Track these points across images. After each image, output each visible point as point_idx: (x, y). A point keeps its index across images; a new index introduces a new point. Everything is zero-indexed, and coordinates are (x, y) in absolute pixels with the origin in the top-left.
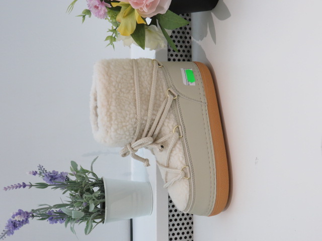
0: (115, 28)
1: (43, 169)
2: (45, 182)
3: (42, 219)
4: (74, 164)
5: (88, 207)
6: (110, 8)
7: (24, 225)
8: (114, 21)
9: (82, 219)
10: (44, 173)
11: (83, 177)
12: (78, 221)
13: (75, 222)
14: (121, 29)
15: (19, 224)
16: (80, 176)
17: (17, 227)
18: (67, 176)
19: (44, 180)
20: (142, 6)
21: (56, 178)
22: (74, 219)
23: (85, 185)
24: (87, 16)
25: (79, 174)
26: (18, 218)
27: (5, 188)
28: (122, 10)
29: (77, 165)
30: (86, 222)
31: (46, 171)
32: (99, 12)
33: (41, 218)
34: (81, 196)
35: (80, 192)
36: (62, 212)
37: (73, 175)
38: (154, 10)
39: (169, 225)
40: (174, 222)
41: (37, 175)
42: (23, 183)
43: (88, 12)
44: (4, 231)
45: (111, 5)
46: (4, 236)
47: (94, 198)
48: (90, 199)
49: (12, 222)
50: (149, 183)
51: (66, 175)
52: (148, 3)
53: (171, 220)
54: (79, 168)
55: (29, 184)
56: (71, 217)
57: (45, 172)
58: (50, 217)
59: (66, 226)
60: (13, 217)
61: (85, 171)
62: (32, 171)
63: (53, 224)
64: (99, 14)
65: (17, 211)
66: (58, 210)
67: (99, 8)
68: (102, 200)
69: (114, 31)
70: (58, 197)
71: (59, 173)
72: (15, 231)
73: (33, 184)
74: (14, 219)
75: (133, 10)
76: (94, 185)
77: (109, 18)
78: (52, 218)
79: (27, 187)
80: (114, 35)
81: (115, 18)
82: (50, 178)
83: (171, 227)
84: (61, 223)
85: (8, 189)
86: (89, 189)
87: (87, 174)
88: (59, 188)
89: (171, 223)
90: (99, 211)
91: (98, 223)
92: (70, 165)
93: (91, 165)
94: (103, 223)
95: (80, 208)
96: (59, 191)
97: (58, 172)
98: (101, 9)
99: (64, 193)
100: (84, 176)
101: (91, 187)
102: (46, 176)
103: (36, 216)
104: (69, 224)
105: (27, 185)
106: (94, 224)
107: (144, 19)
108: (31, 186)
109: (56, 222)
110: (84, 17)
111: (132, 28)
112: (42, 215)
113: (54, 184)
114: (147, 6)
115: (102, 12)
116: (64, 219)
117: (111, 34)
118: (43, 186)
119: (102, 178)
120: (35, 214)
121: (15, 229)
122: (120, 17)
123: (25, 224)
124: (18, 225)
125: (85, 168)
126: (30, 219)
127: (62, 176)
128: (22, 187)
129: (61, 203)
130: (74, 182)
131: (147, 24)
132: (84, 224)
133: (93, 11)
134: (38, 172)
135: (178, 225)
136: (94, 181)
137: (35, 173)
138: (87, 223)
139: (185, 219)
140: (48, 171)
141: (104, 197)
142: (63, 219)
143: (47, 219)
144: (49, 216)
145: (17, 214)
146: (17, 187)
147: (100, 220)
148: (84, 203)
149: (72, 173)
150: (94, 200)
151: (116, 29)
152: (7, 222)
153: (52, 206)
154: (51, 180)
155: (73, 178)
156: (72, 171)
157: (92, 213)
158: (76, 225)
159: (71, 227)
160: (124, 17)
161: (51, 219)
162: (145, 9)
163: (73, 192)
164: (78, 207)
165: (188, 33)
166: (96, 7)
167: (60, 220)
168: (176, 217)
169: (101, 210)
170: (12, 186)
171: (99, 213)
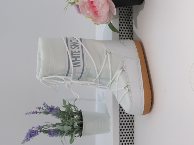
4: (64, 102)
5: (72, 126)
7: (36, 136)
9: (69, 133)
13: (65, 134)
15: (33, 135)
21: (53, 110)
23: (71, 113)
26: (34, 129)
27: (26, 113)
29: (66, 102)
30: (71, 136)
31: (47, 106)
37: (64, 107)
39: (120, 138)
42: (36, 111)
44: (24, 139)
46: (24, 142)
49: (29, 134)
50: (108, 114)
51: (59, 108)
54: (67, 104)
55: (39, 112)
61: (70, 105)
62: (37, 107)
63: (51, 137)
68: (81, 121)
72: (31, 139)
74: (33, 130)
76: (77, 114)
79: (38, 114)
82: (50, 110)
83: (121, 139)
85: (28, 114)
87: (72, 107)
89: (121, 137)
93: (73, 103)
94: (81, 136)
97: (54, 106)
100: (70, 108)
102: (48, 108)
104: (61, 137)
105: (38, 112)
108: (40, 113)
109: (53, 136)
112: (45, 131)
116: (58, 134)
118: (47, 113)
121: (31, 138)
123: (36, 135)
126: (39, 133)
127: (56, 109)
128: (35, 114)
130: (64, 112)
134: (41, 108)
135: (125, 138)
136: (75, 111)
137: (39, 108)
140: (48, 106)
146: (32, 113)
148: (71, 122)
149: (63, 105)
152: (26, 134)
155: (63, 109)
156: (64, 104)
157: (75, 129)
161: (50, 134)
167: (55, 134)
168: (124, 134)
169: (80, 128)
170: (30, 112)
171: (79, 129)
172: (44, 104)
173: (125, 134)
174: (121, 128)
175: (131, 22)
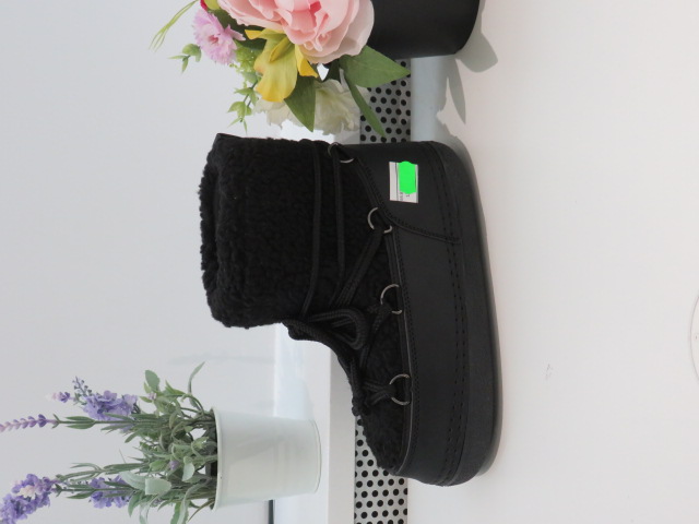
0: (249, 85)
1: (83, 388)
2: (86, 415)
3: (78, 497)
4: (152, 379)
5: (179, 472)
6: (241, 42)
7: (39, 510)
8: (249, 70)
9: (167, 498)
10: (85, 395)
11: (171, 406)
12: (158, 501)
13: (150, 503)
14: (264, 86)
15: (28, 507)
16: (165, 404)
17: (22, 513)
18: (135, 405)
19: (85, 411)
20: (310, 39)
21: (112, 408)
22: (149, 497)
23: (175, 423)
24: (192, 59)
25: (161, 398)
28: (267, 47)
29: (157, 380)
30: (174, 505)
31: (90, 391)
32: (219, 49)
33: (76, 493)
34: (166, 447)
35: (164, 440)
36: (121, 481)
37: (149, 401)
38: (336, 48)
40: (364, 508)
41: (70, 402)
42: (41, 416)
43: (195, 50)
45: (245, 36)
47: (194, 452)
48: (185, 454)
49: (13, 501)
50: (313, 424)
51: (134, 401)
52: (324, 32)
53: (359, 505)
54: (162, 388)
55: (54, 418)
56: (142, 492)
57: (87, 393)
58: (97, 493)
59: (130, 512)
60: (16, 490)
61: (175, 394)
63: (101, 507)
64: (218, 55)
65: (24, 479)
66: (113, 477)
67: (220, 42)
68: (210, 458)
69: (249, 91)
70: (116, 448)
71: (119, 397)
73: (61, 419)
75: (291, 46)
76: (194, 424)
77: (239, 65)
78: (101, 495)
79: (49, 426)
80: (249, 99)
81: (252, 65)
82: (98, 408)
84: (120, 506)
85: (7, 429)
86: (184, 432)
87: (179, 399)
88: (119, 430)
89: (360, 511)
90: (202, 481)
91: (199, 508)
92: (143, 379)
93: (188, 381)
94: (212, 507)
95: (163, 473)
96: (118, 436)
97: (116, 395)
98: (223, 45)
99: (127, 441)
100: (174, 404)
101: (187, 428)
102: (91, 402)
103: (65, 490)
104: (137, 509)
105: (49, 421)
106: (192, 510)
107: (314, 67)
108: (57, 422)
109: (108, 505)
110: (186, 59)
111: (287, 84)
112: (78, 487)
113: (106, 419)
114: (321, 38)
115: (225, 50)
116: (127, 498)
117: (241, 98)
118: (82, 423)
119: (212, 410)
120: (62, 486)
121: (17, 517)
122: (262, 61)
123: (41, 506)
124: (24, 509)
125: (175, 387)
126: (52, 496)
127: (124, 404)
128: (37, 425)
129: (122, 462)
130: (152, 417)
131: (319, 79)
132: (170, 509)
133: (206, 47)
134: (73, 395)
136: (193, 415)
137: (65, 397)
138: (177, 508)
139: (391, 503)
140: (94, 392)
141: (216, 451)
142: (123, 499)
143: (89, 498)
144: (93, 491)
145: (24, 485)
146: (26, 425)
147: (205, 500)
148: (172, 461)
149: (147, 395)
150: (193, 455)
151: (252, 88)
152: (2, 502)
153: (102, 467)
154: (100, 412)
155: (148, 408)
156: (147, 392)
157: (187, 486)
158: (153, 511)
159: (141, 517)
160: (272, 62)
161: (98, 498)
162: (318, 46)
163: (148, 438)
164: (158, 471)
165: (404, 103)
166: (214, 39)
167: (118, 499)
168: (370, 498)
169: (209, 479)
170: (16, 421)
171: (203, 485)
172: (78, 384)
173: (375, 500)
174: (360, 478)
175: (403, 109)
